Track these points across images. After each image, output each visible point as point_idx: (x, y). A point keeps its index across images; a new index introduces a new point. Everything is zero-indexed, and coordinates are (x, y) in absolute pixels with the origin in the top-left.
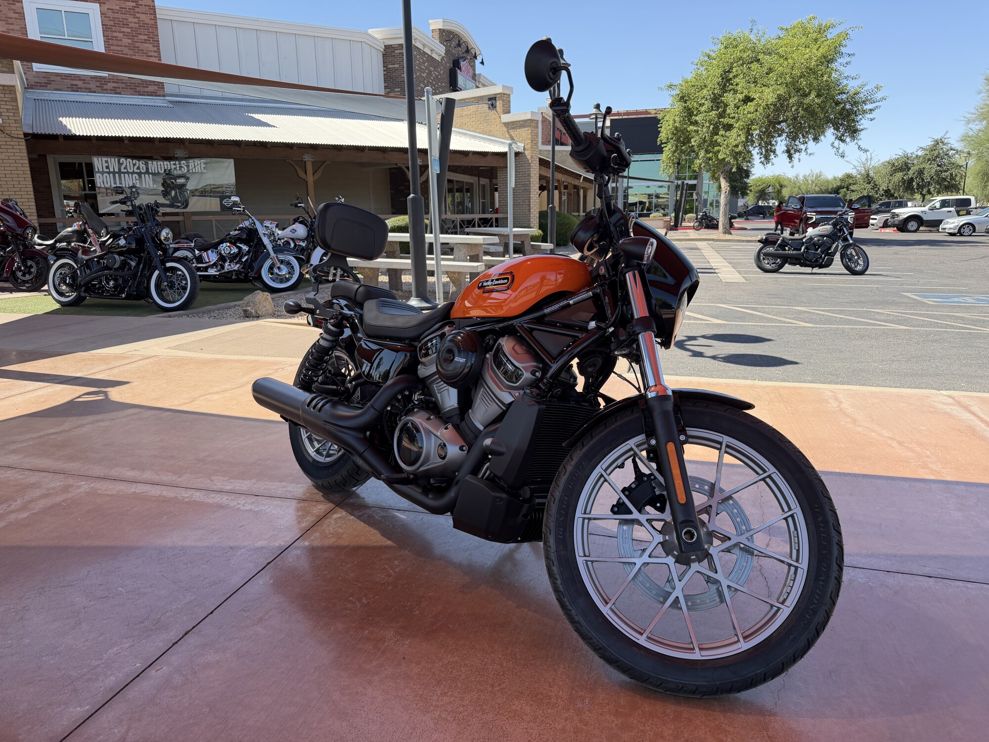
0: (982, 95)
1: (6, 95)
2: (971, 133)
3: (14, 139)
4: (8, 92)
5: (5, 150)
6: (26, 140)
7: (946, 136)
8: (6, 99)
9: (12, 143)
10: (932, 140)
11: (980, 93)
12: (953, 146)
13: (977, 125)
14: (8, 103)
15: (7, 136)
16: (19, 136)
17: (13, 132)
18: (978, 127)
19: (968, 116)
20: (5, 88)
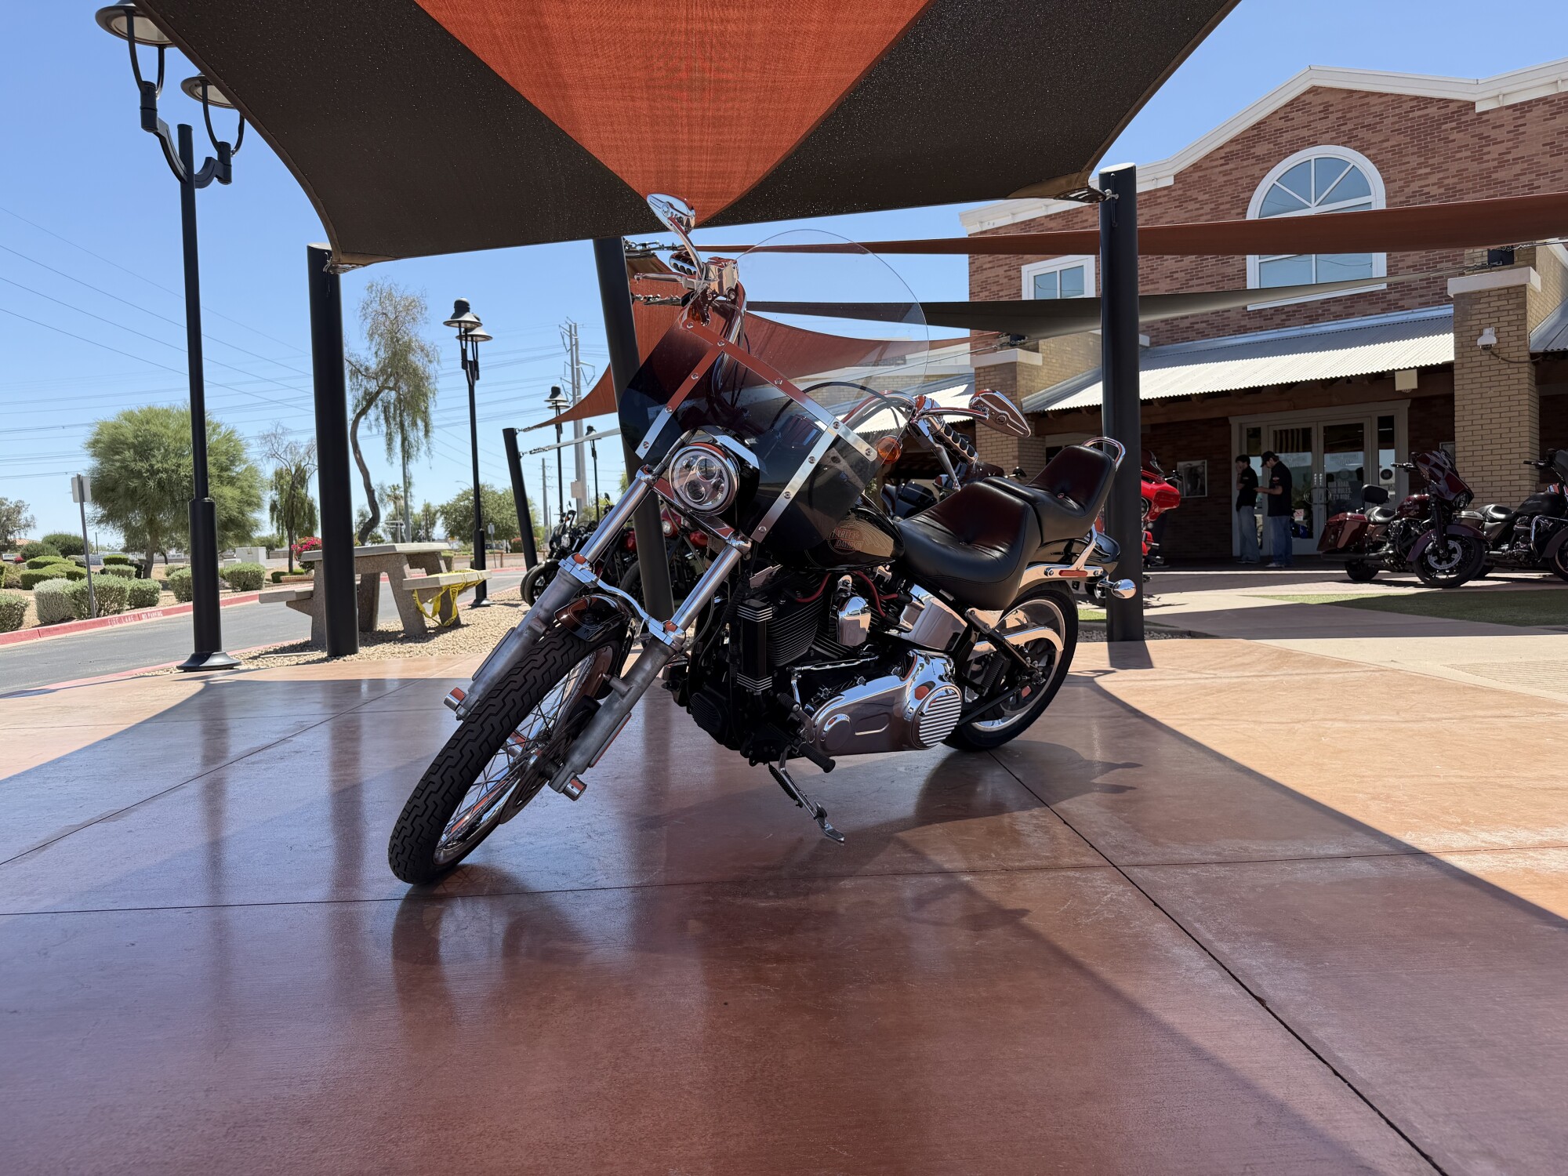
1: (1511, 302)
3: (1512, 365)
4: (1514, 296)
5: (1497, 384)
6: (1535, 364)
8: (1508, 307)
9: (1509, 371)
14: (1511, 313)
15: (1502, 362)
16: (1521, 359)
17: (1511, 355)
20: (1511, 291)
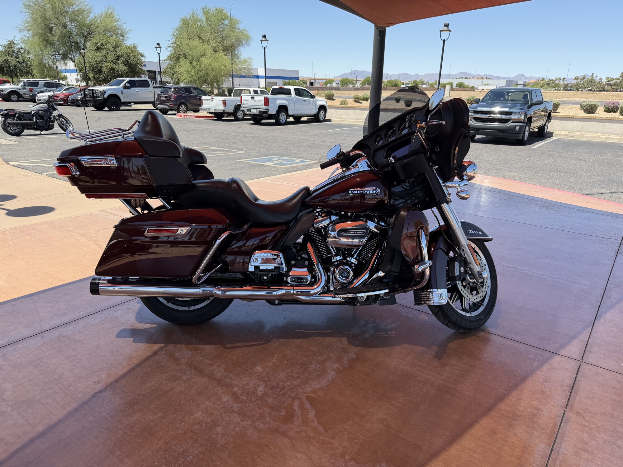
0: (24, 14)
2: (26, 38)
7: (15, 39)
10: (6, 41)
11: (22, 13)
12: (22, 46)
13: (26, 33)
18: (27, 35)
19: (19, 26)
